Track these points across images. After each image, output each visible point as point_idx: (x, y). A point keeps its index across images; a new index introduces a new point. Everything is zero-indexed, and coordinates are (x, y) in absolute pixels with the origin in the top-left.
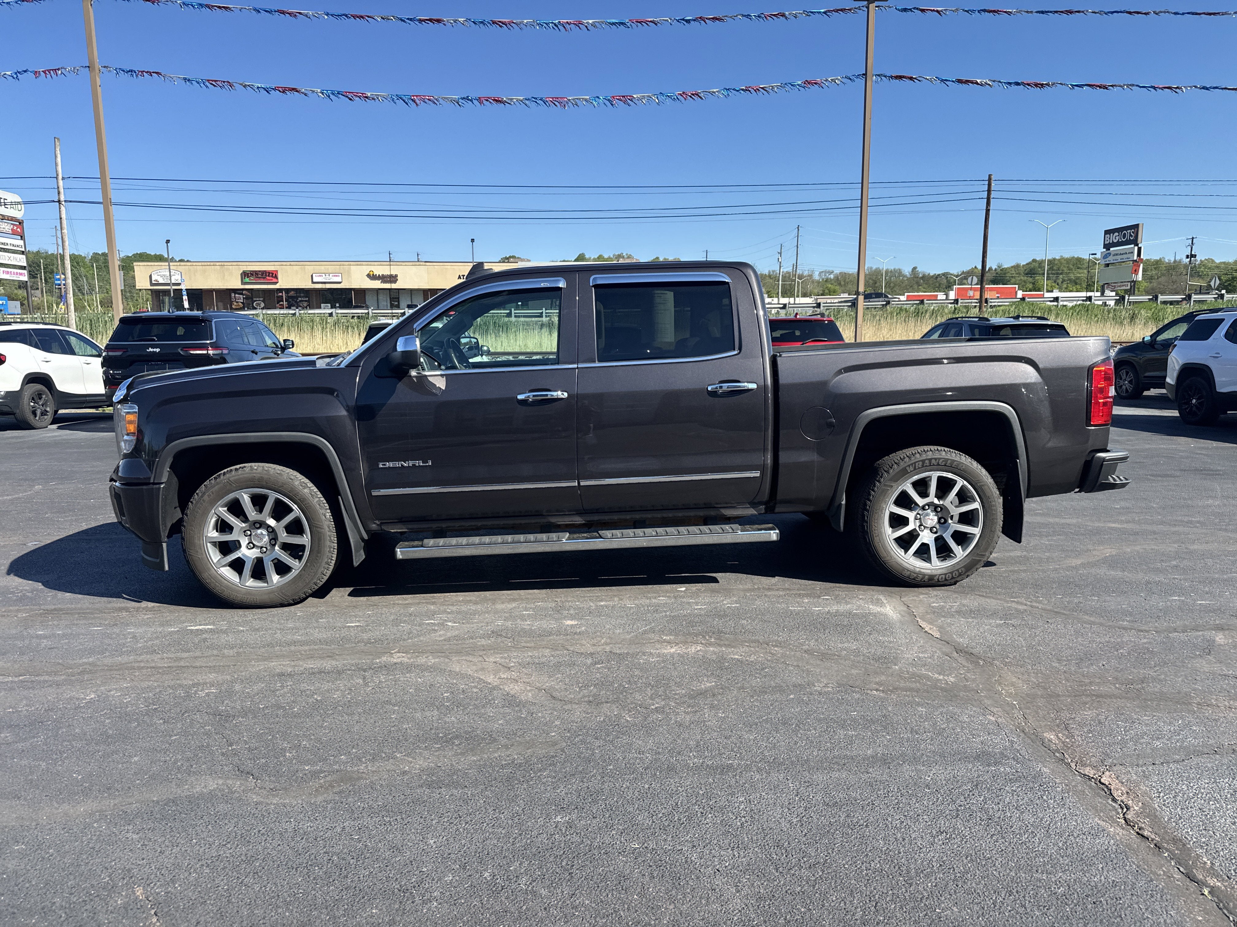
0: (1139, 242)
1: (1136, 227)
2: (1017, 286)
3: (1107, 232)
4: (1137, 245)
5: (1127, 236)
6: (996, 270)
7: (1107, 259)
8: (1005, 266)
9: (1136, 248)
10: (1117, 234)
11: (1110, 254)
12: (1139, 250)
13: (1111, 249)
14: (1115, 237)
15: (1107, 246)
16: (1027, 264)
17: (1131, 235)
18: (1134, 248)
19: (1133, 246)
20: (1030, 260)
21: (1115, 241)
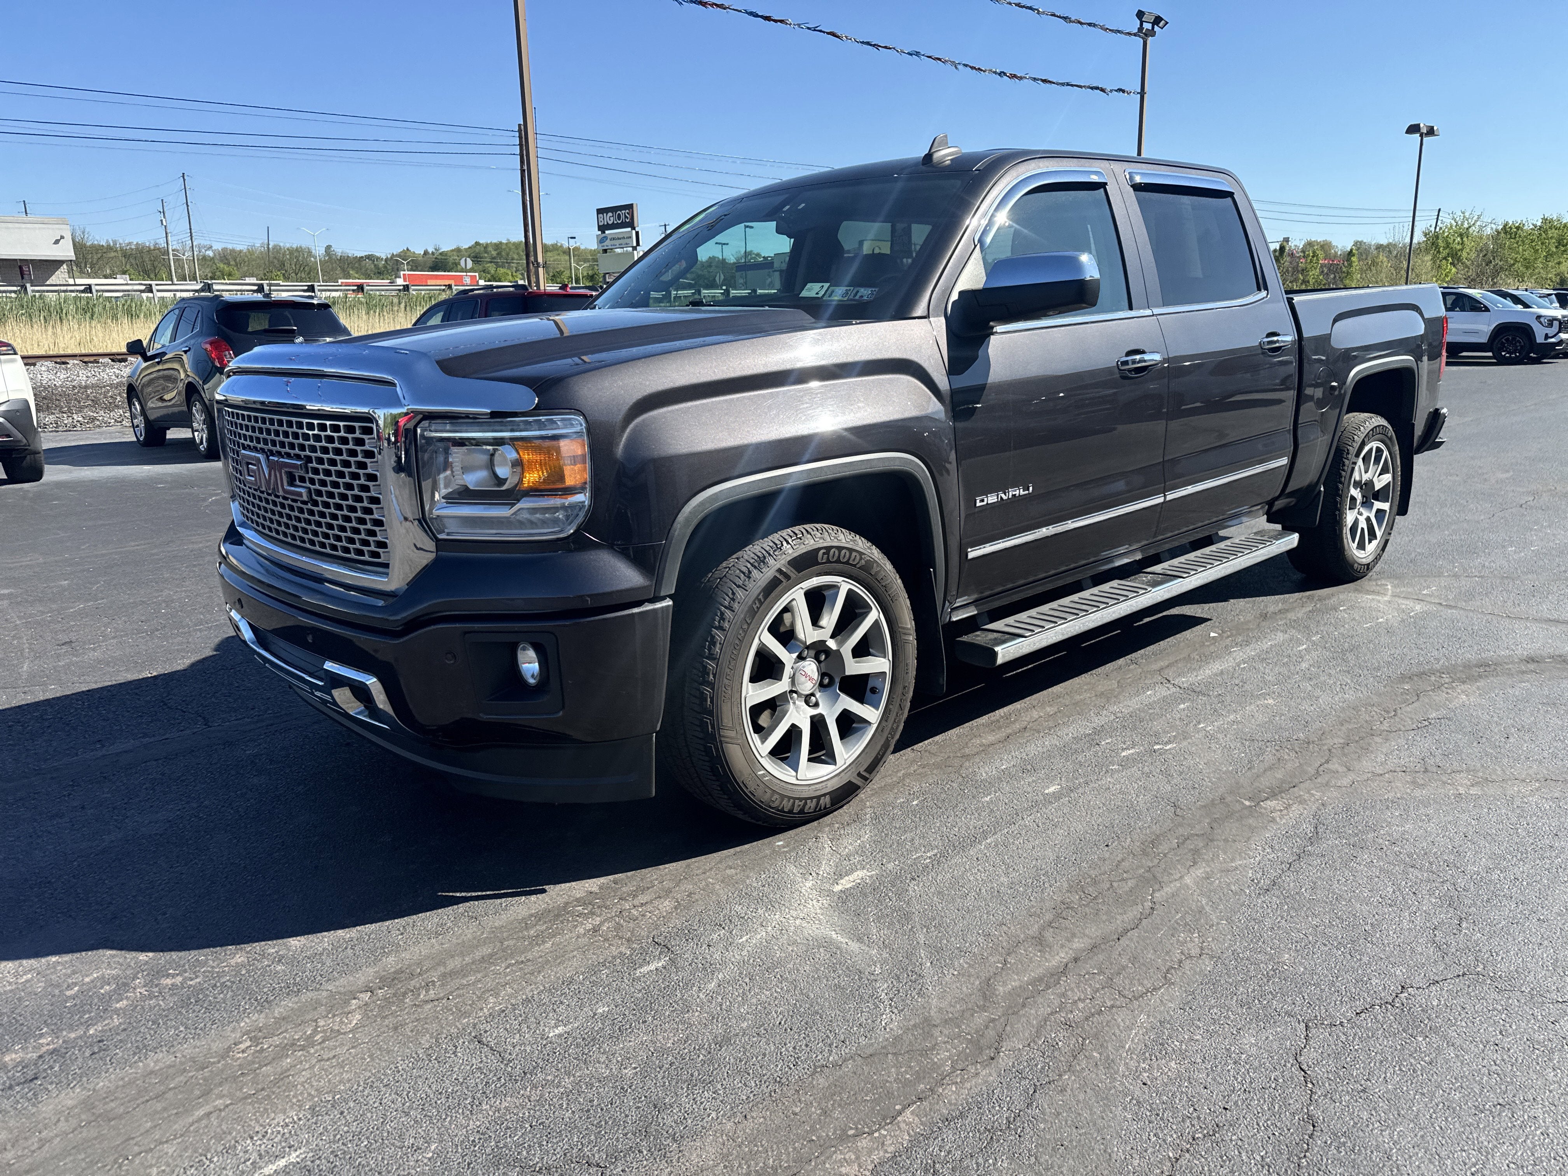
0: (636, 225)
1: (630, 207)
2: (477, 274)
3: (600, 211)
4: (634, 229)
5: (623, 217)
6: (433, 253)
7: (605, 244)
8: (445, 248)
9: (634, 232)
10: (610, 214)
11: (606, 238)
12: (637, 233)
13: (607, 232)
14: (609, 218)
15: (602, 228)
16: (470, 248)
17: (626, 217)
18: (631, 232)
19: (629, 229)
20: (473, 243)
21: (610, 222)
